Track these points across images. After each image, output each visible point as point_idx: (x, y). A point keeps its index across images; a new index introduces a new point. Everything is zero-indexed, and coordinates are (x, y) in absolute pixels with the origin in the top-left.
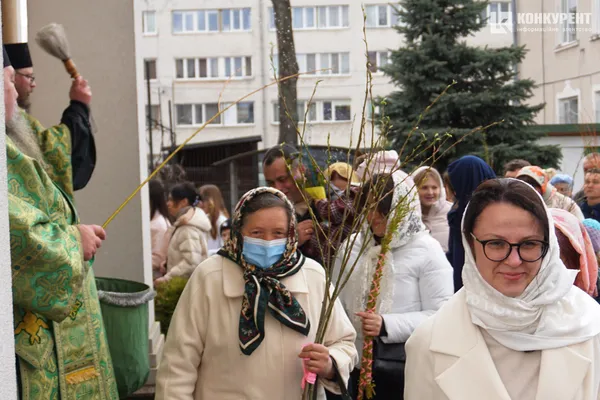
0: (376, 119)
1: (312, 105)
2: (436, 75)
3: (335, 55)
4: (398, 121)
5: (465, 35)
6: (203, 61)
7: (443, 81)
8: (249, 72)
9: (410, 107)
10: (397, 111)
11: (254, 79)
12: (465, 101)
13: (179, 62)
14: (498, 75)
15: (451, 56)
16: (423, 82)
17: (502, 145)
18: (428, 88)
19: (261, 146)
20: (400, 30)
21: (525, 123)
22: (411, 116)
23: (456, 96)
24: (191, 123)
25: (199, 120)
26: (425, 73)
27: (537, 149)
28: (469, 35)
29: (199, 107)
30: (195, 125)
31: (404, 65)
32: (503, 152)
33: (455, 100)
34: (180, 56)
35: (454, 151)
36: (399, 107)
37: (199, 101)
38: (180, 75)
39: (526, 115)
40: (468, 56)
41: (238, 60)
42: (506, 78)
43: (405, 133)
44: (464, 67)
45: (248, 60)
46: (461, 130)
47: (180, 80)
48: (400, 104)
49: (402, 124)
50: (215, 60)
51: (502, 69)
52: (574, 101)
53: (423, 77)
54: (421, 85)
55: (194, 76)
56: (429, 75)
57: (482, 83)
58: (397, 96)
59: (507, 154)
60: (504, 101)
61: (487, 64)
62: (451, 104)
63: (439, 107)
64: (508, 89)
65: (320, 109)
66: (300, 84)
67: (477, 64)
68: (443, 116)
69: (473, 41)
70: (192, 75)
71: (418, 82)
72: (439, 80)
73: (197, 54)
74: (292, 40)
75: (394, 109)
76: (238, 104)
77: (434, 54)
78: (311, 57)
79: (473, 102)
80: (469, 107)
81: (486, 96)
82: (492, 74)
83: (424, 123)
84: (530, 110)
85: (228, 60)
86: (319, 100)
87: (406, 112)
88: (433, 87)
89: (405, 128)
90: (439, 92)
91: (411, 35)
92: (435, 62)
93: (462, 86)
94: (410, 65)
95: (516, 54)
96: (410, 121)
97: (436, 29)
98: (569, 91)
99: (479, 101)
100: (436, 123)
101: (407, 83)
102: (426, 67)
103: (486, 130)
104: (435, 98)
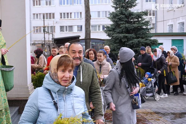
1: (99, 26)
2: (122, 19)
3: (106, 12)
4: (111, 32)
6: (68, 14)
7: (124, 21)
8: (81, 17)
9: (115, 28)
10: (111, 29)
11: (82, 19)
12: (130, 27)
13: (61, 14)
14: (140, 19)
15: (126, 14)
16: (118, 21)
17: (140, 39)
18: (120, 23)
19: (80, 38)
20: (113, 7)
21: (147, 33)
22: (115, 31)
24: (64, 31)
25: (67, 31)
27: (150, 40)
28: (132, 8)
29: (66, 27)
30: (65, 32)
32: (140, 41)
33: (127, 26)
34: (61, 12)
35: (126, 40)
36: (112, 28)
37: (66, 25)
38: (61, 18)
39: (147, 31)
40: (131, 14)
41: (78, 13)
42: (142, 20)
43: (113, 35)
44: (130, 17)
45: (81, 13)
46: (128, 35)
47: (61, 19)
48: (112, 27)
49: (112, 33)
50: (71, 13)
53: (118, 20)
54: (118, 22)
55: (65, 18)
56: (120, 19)
58: (111, 25)
59: (141, 41)
60: (141, 27)
61: (136, 16)
62: (126, 27)
63: (122, 28)
64: (142, 23)
65: (101, 27)
67: (133, 16)
68: (123, 31)
69: (134, 10)
70: (64, 18)
71: (117, 21)
72: (123, 21)
73: (66, 12)
75: (110, 29)
76: (78, 26)
77: (122, 13)
78: (99, 12)
79: (132, 27)
80: (131, 28)
81: (136, 25)
82: (138, 19)
83: (119, 33)
84: (149, 29)
85: (75, 13)
86: (101, 25)
87: (114, 29)
88: (121, 23)
89: (113, 34)
90: (122, 24)
91: (116, 8)
92: (121, 16)
93: (128, 22)
94: (115, 16)
96: (114, 32)
97: (122, 7)
98: (170, 23)
99: (134, 27)
100: (122, 33)
101: (114, 21)
102: (119, 17)
103: (136, 35)
104: (121, 26)
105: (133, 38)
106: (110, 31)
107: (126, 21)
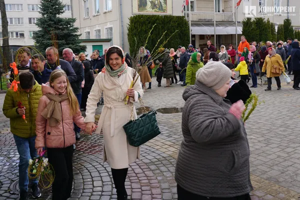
0: (34, 38)
1: (12, 33)
3: (19, 19)
5: (59, 14)
9: (44, 34)
12: (60, 33)
14: (69, 26)
15: (55, 20)
20: (40, 12)
21: (76, 39)
23: (57, 32)
26: (48, 25)
27: (80, 46)
31: (41, 23)
36: (40, 34)
40: (60, 20)
42: (71, 27)
43: (43, 42)
44: (59, 23)
46: (59, 41)
49: (41, 39)
51: (70, 24)
52: (89, 33)
56: (49, 26)
57: (65, 28)
58: (40, 31)
60: (70, 33)
61: (65, 23)
62: (56, 34)
63: (52, 34)
64: (72, 30)
65: (15, 34)
66: (8, 27)
67: (63, 23)
69: (61, 16)
71: (46, 27)
72: (52, 27)
74: (6, 14)
77: (50, 20)
78: (11, 19)
79: (62, 33)
80: (61, 35)
81: (66, 31)
82: (67, 25)
83: (48, 39)
84: (78, 36)
86: (14, 32)
87: (43, 36)
88: (50, 29)
89: (43, 40)
90: (52, 30)
91: (43, 14)
92: (50, 22)
93: (59, 29)
94: (43, 23)
95: (74, 20)
96: (44, 38)
97: (51, 13)
98: (87, 30)
99: (64, 33)
101: (43, 28)
102: (48, 23)
103: (66, 41)
104: (51, 32)
105: (64, 44)
106: (39, 37)
107: (55, 28)
